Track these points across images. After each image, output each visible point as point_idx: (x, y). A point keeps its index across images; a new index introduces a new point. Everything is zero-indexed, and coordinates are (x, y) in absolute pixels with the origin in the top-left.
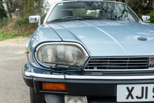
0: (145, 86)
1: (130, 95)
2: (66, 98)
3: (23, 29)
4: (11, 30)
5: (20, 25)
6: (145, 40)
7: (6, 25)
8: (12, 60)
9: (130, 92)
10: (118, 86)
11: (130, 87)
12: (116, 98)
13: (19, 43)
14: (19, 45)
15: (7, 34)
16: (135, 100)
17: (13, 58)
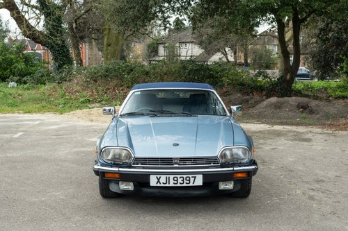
0: (168, 176)
1: (159, 181)
2: (120, 183)
3: (100, 88)
4: (79, 92)
5: (95, 81)
6: (178, 145)
7: (70, 80)
8: (82, 152)
9: (159, 179)
10: (151, 176)
11: (159, 176)
12: (149, 183)
13: (92, 121)
14: (93, 123)
15: (71, 99)
16: (162, 185)
17: (83, 149)
